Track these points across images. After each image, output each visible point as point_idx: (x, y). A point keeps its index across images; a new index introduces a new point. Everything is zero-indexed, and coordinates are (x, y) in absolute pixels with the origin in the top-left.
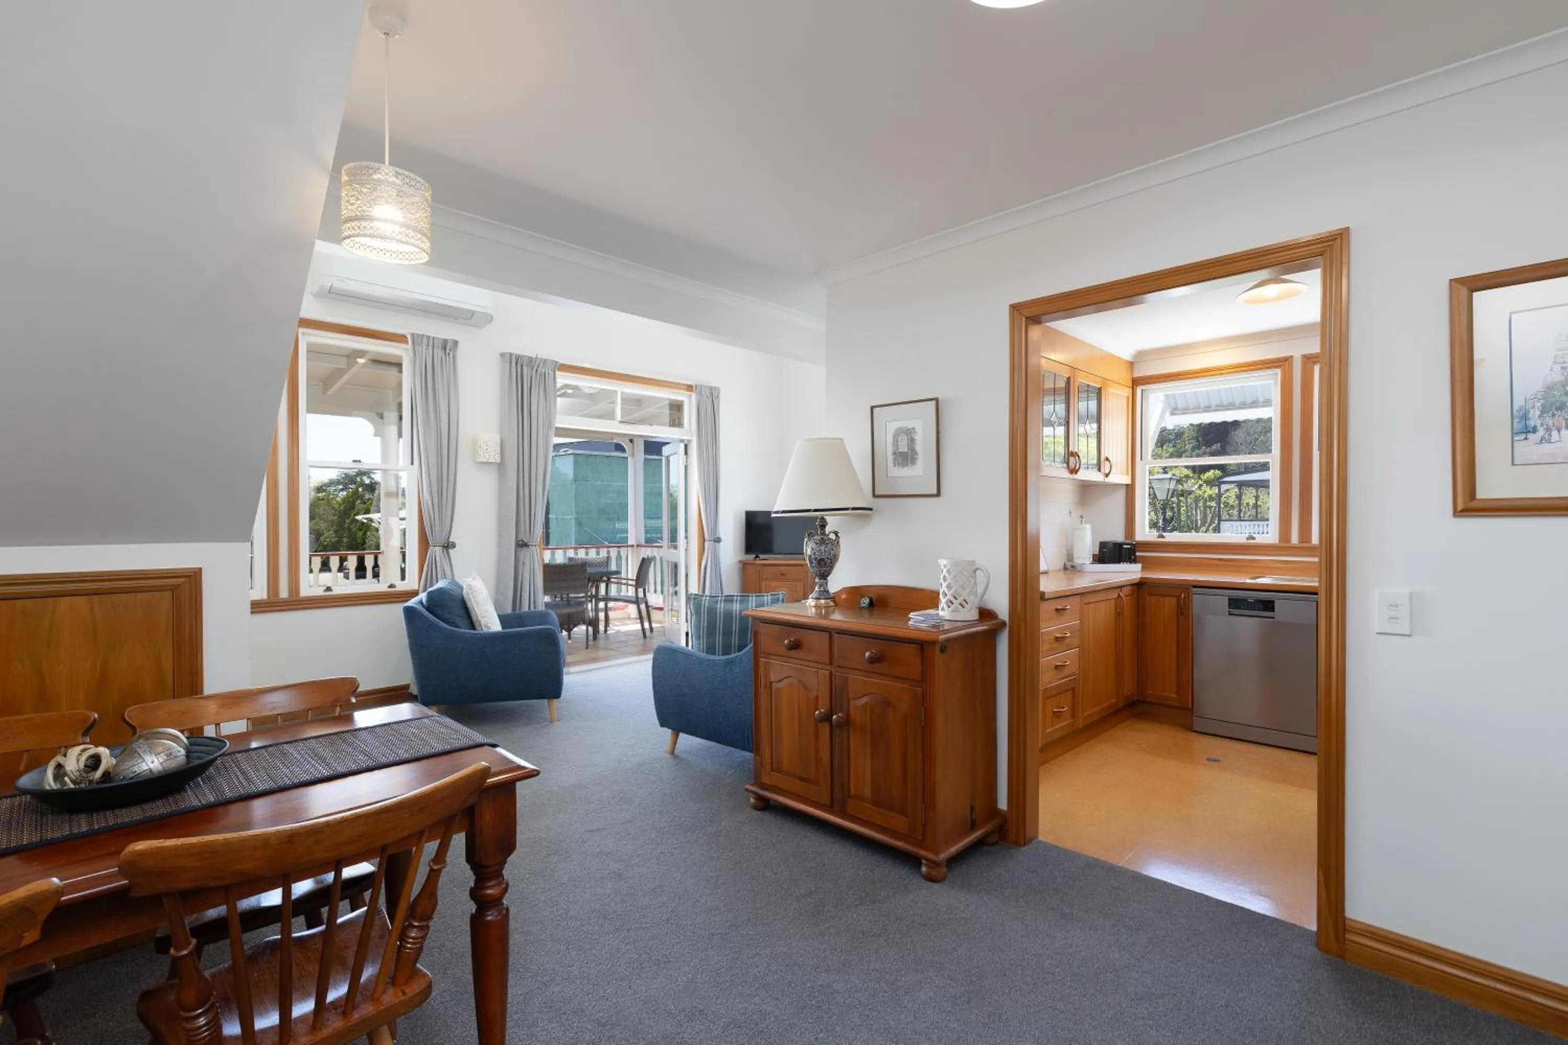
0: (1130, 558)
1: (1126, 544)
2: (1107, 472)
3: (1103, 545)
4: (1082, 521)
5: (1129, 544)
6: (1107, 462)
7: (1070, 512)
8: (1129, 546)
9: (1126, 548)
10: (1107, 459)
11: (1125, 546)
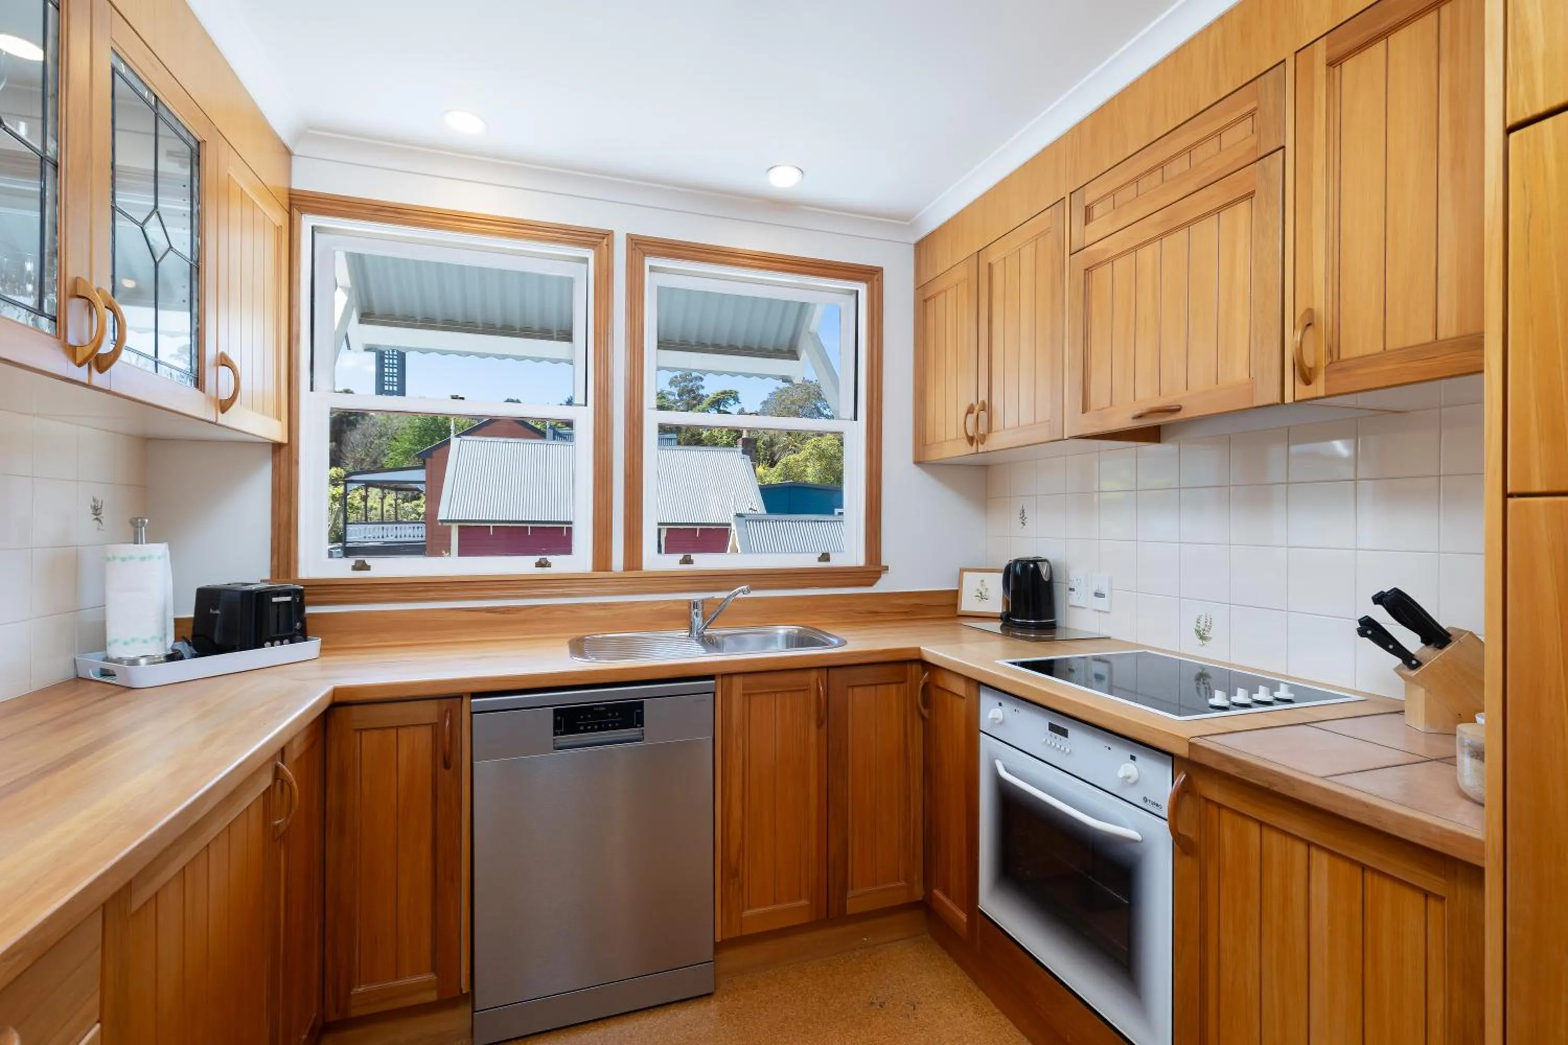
0: (290, 627)
1: (278, 594)
2: (225, 394)
3: (206, 597)
4: (136, 534)
5: (287, 593)
6: (224, 370)
7: (96, 510)
8: (288, 599)
9: (278, 603)
10: (224, 361)
11: (275, 600)
